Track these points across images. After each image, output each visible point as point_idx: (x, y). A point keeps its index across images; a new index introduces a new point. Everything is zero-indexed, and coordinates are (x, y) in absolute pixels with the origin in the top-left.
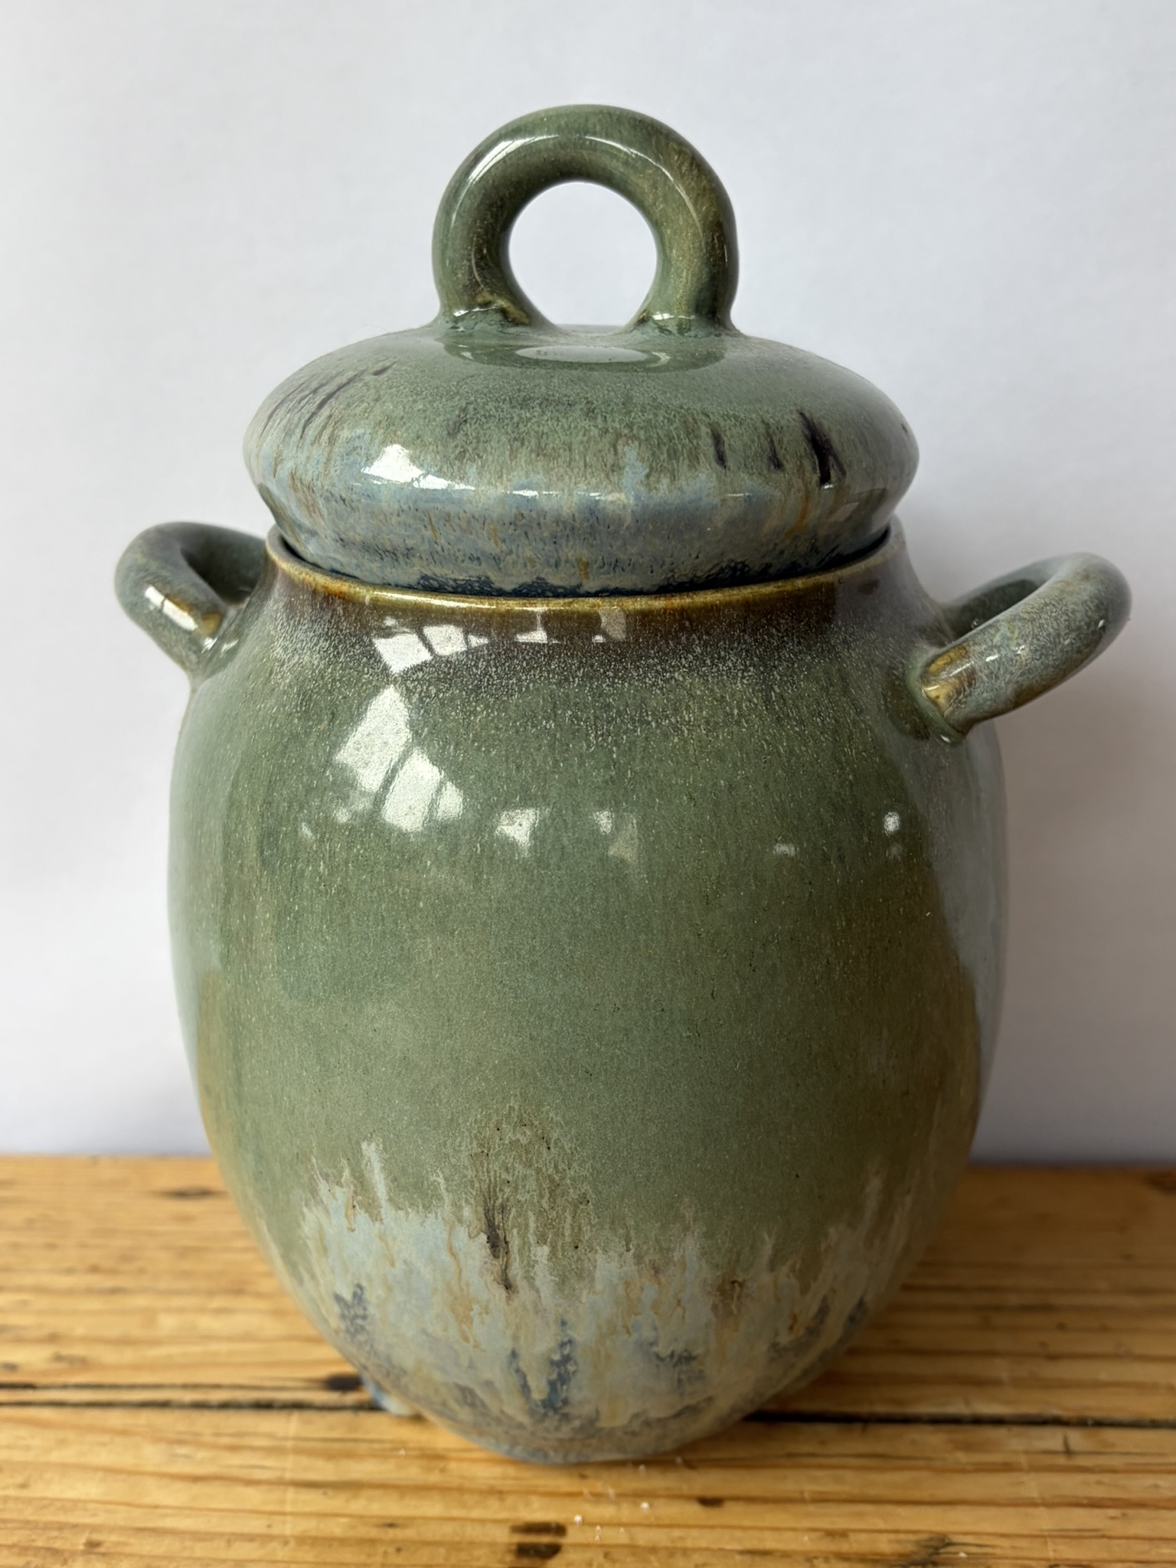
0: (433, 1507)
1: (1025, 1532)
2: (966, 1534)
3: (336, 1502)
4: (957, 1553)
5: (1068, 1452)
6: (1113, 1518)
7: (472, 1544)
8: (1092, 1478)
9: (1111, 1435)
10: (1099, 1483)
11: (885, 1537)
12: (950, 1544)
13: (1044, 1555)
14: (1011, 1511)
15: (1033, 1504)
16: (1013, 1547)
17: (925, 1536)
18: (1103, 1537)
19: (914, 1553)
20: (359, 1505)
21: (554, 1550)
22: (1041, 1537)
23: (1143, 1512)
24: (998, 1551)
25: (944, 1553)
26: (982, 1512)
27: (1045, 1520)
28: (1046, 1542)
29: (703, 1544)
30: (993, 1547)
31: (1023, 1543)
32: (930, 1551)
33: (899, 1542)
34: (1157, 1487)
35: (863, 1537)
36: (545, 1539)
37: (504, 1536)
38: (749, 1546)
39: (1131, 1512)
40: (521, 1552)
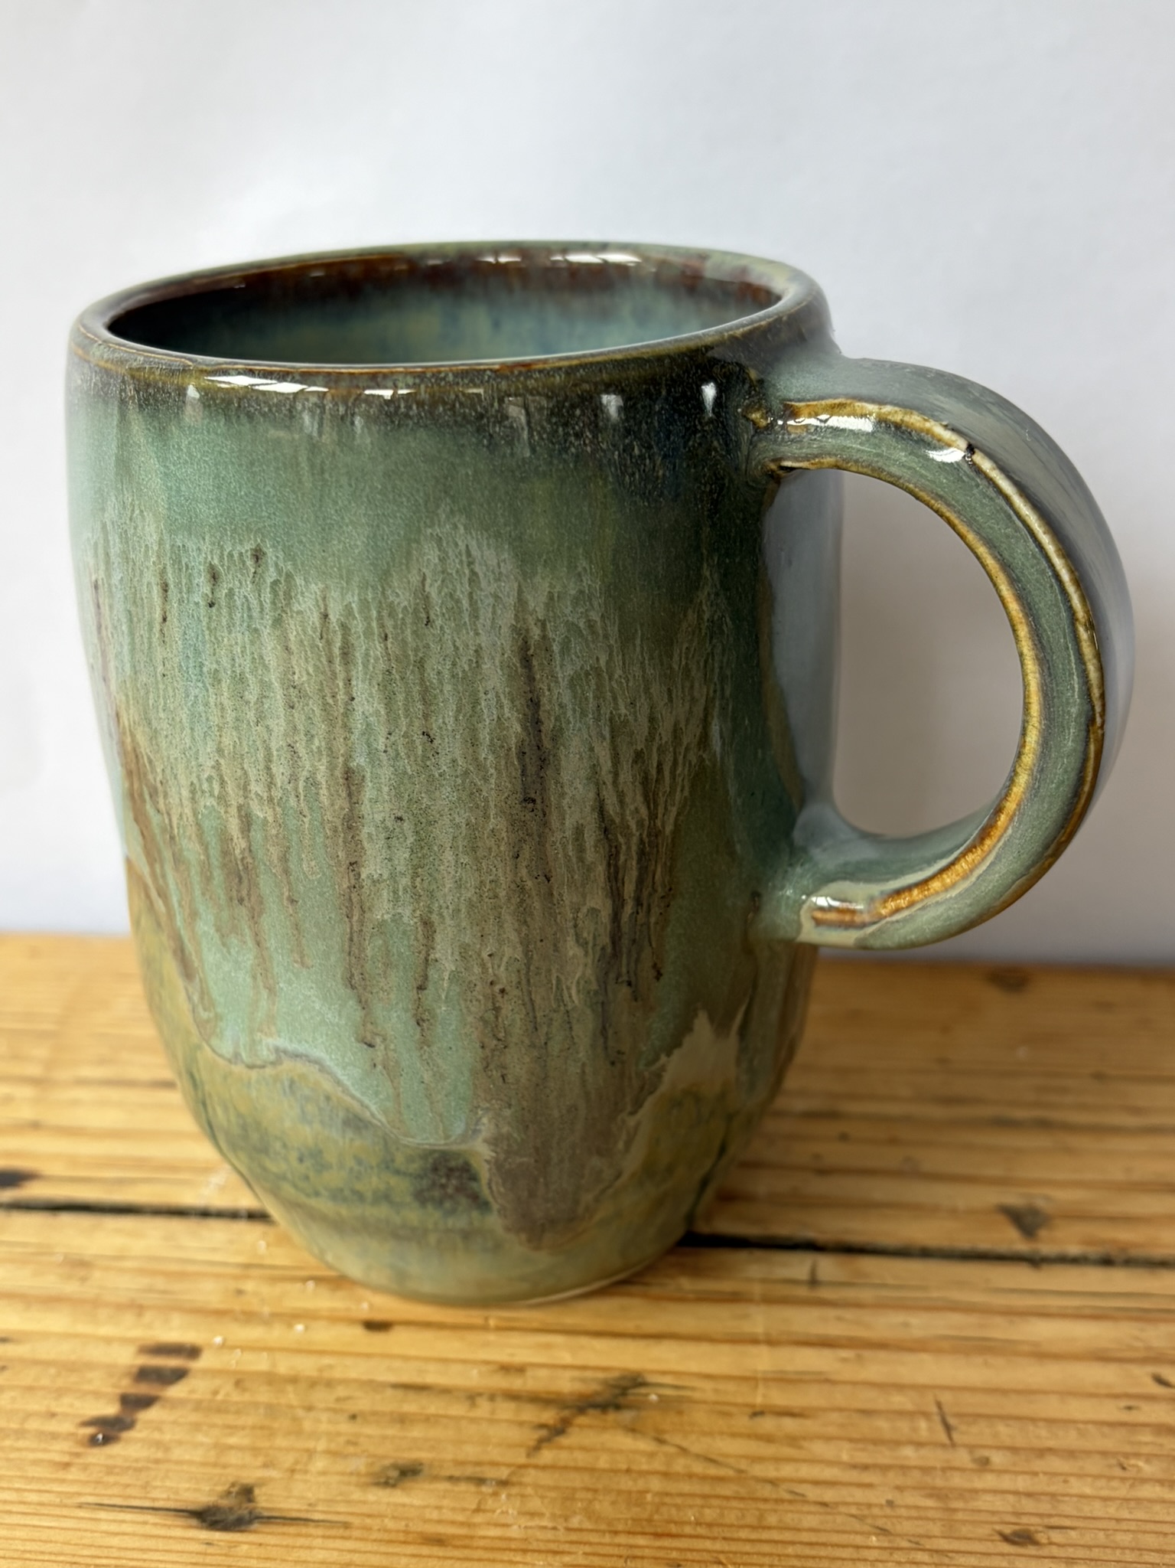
0: (56, 1322)
1: (735, 1372)
2: (664, 1373)
4: (647, 1395)
5: (814, 1282)
6: (844, 1360)
7: (89, 1366)
8: (832, 1313)
9: (869, 1265)
10: (839, 1319)
11: (569, 1374)
12: (644, 1384)
13: (749, 1400)
14: (725, 1348)
15: (754, 1341)
16: (716, 1391)
17: (616, 1374)
18: (828, 1381)
19: (597, 1393)
21: (179, 1375)
22: (751, 1380)
23: (882, 1355)
24: (697, 1395)
25: (634, 1394)
26: (691, 1348)
27: (763, 1360)
28: (756, 1387)
29: (353, 1374)
30: (693, 1389)
31: (731, 1387)
32: (617, 1391)
33: (583, 1380)
34: (906, 1325)
35: (543, 1373)
36: (173, 1362)
37: (128, 1358)
38: (406, 1378)
39: (867, 1354)
40: (143, 1374)
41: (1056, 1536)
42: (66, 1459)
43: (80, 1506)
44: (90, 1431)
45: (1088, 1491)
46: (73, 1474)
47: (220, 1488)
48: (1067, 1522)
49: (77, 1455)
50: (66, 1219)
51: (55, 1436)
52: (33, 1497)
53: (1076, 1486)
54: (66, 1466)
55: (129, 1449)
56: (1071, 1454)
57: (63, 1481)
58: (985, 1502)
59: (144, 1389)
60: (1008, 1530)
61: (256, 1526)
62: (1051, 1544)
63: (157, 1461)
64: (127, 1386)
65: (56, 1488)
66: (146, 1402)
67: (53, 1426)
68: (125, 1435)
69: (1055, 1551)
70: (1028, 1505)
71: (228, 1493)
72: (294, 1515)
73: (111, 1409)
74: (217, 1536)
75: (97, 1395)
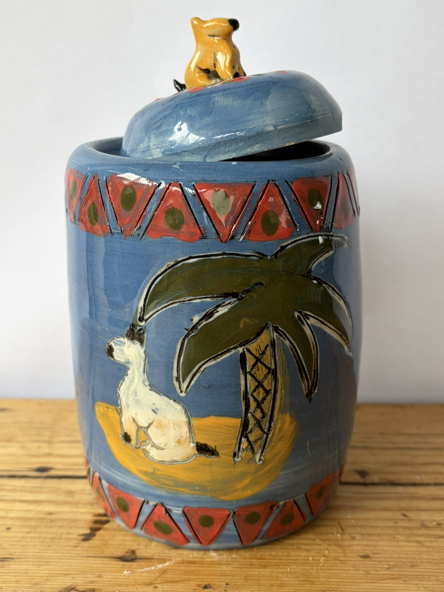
0: (66, 508)
3: (32, 507)
7: (78, 520)
20: (40, 508)
21: (107, 522)
36: (105, 518)
37: (90, 518)
40: (96, 522)
41: (376, 556)
42: (76, 545)
43: (83, 557)
44: (82, 537)
45: (384, 544)
46: (79, 548)
47: (125, 551)
48: (379, 552)
49: (79, 544)
50: (64, 481)
51: (71, 539)
52: (68, 555)
53: (381, 543)
54: (76, 546)
55: (95, 541)
56: (379, 535)
57: (76, 550)
58: (355, 548)
59: (97, 526)
60: (362, 554)
61: (137, 560)
62: (374, 557)
63: (104, 545)
64: (91, 525)
65: (75, 552)
66: (98, 529)
67: (70, 536)
68: (93, 538)
69: (376, 559)
70: (368, 548)
71: (127, 552)
72: (149, 557)
73: (88, 531)
74: (126, 563)
75: (83, 528)
